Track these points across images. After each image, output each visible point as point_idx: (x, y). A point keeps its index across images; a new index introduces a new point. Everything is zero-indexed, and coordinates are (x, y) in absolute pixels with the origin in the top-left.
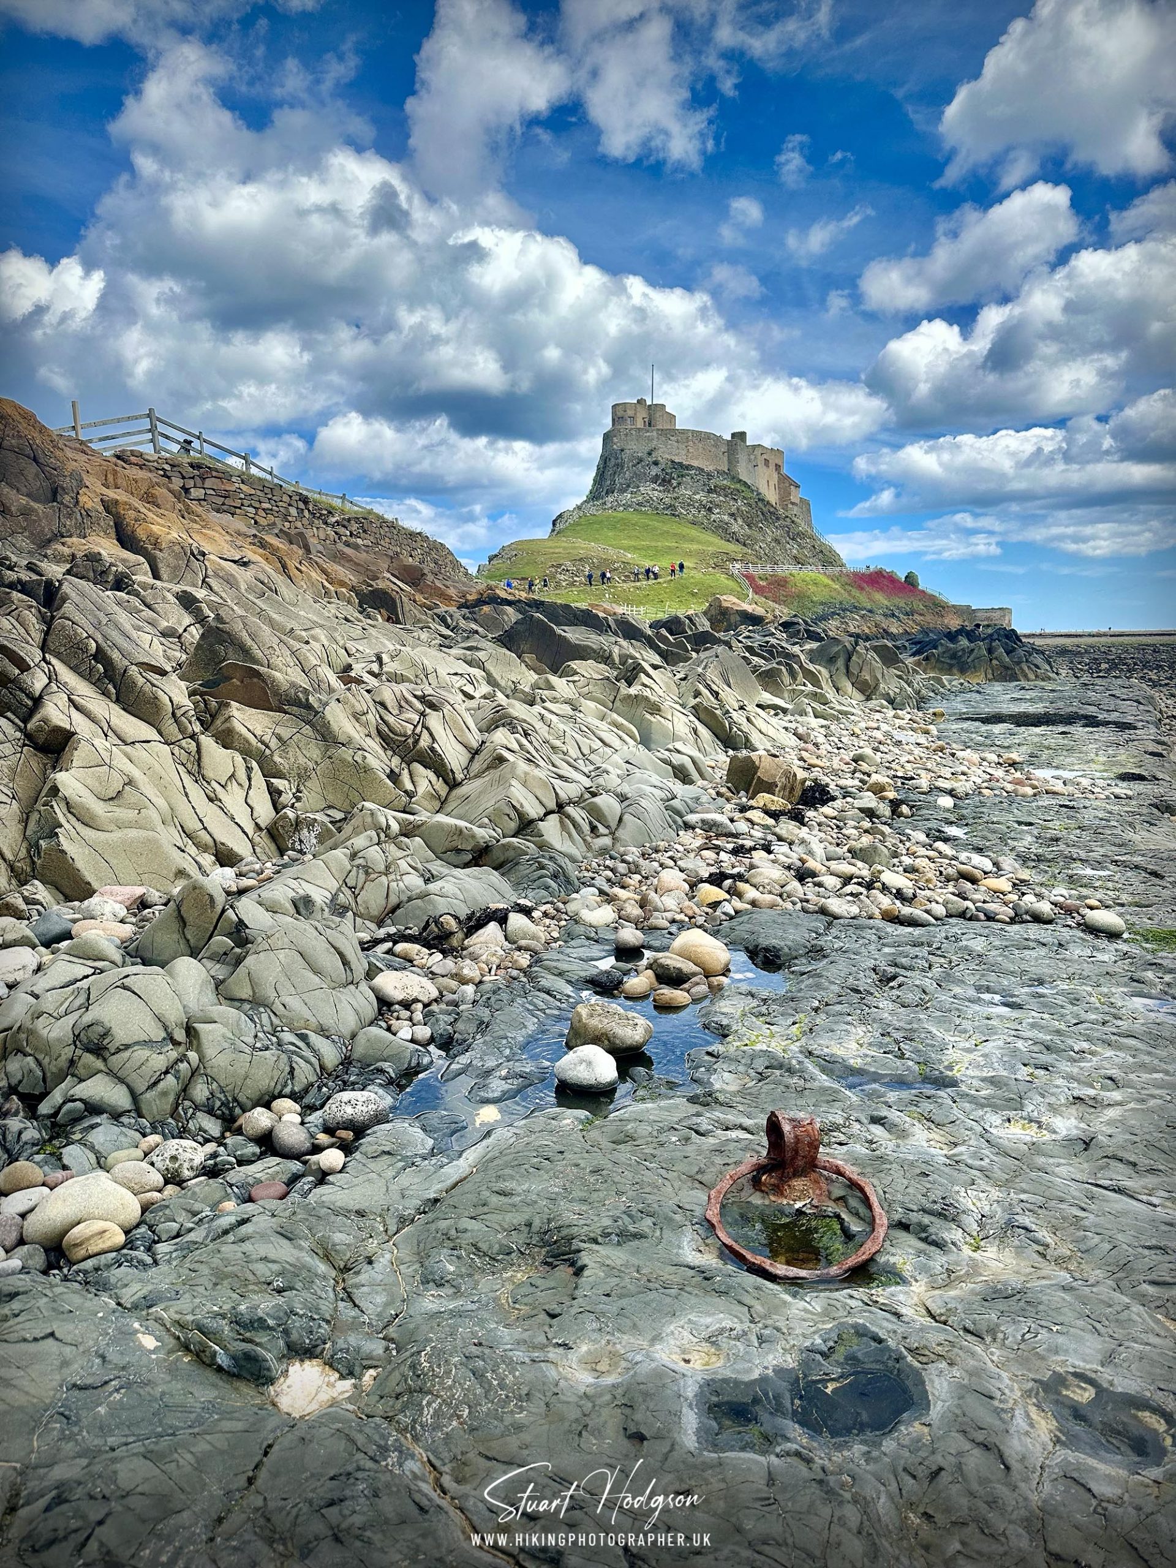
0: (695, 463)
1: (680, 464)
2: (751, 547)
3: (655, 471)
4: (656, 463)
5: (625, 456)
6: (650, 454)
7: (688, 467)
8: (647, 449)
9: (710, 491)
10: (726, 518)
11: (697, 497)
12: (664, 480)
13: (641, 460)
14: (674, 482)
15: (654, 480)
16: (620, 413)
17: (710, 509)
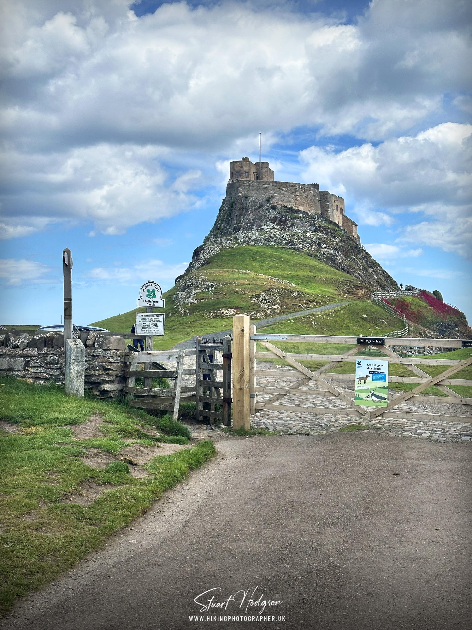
0: (301, 208)
1: (291, 209)
2: (353, 273)
3: (273, 214)
4: (274, 208)
5: (249, 202)
6: (268, 200)
7: (297, 212)
8: (266, 197)
9: (316, 230)
10: (332, 251)
11: (308, 235)
12: (280, 221)
13: (261, 206)
14: (289, 223)
15: (273, 220)
16: (238, 169)
17: (319, 245)
